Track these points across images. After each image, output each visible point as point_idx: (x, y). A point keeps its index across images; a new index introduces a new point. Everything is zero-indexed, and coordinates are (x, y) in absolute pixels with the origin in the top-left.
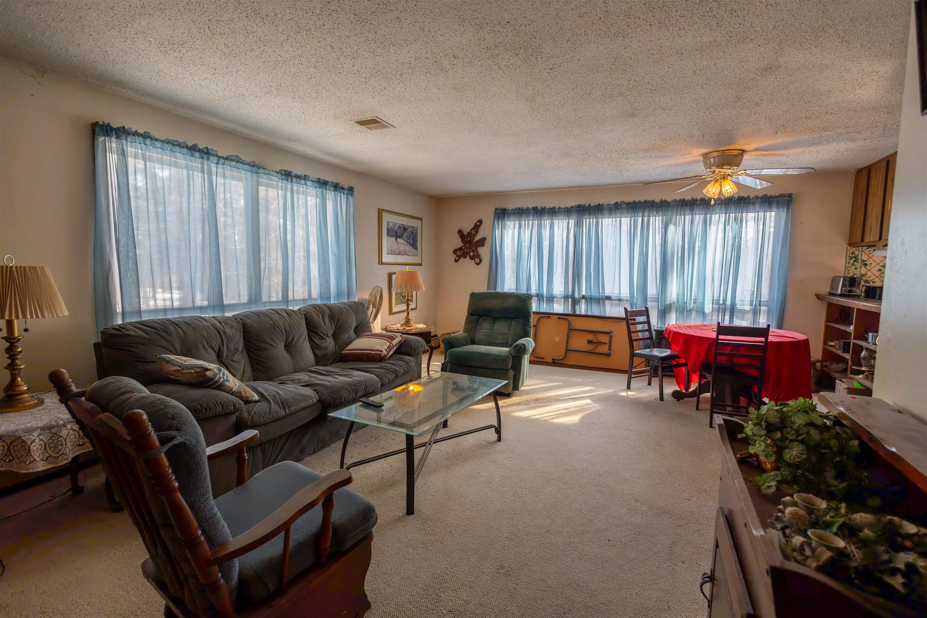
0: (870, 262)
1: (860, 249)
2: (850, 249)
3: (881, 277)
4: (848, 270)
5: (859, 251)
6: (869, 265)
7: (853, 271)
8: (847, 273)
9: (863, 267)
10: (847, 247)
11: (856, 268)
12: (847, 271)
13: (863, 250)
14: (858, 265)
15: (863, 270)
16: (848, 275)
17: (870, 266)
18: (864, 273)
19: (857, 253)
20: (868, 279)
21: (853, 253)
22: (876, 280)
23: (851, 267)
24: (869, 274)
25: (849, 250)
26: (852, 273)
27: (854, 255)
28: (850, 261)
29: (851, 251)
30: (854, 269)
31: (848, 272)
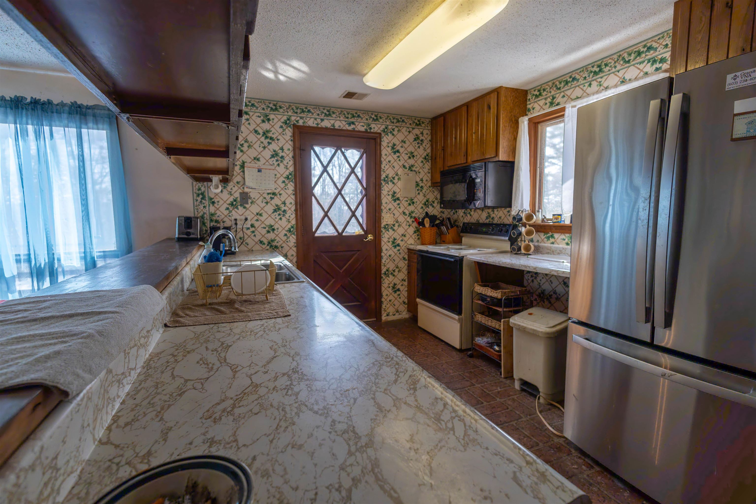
0: (218, 200)
1: (206, 185)
2: (196, 185)
3: (229, 216)
4: (197, 209)
5: (205, 187)
6: (217, 203)
7: (202, 210)
8: (196, 213)
9: (211, 205)
10: (192, 182)
11: (204, 207)
12: (196, 211)
13: (209, 186)
14: (206, 202)
15: (212, 209)
16: (197, 215)
17: (218, 205)
18: (213, 212)
19: (203, 189)
20: (218, 219)
21: (199, 189)
22: (226, 219)
23: (199, 205)
24: (218, 213)
25: (194, 185)
26: (202, 212)
27: (200, 192)
28: (198, 198)
29: (197, 187)
30: (202, 208)
31: (198, 212)
